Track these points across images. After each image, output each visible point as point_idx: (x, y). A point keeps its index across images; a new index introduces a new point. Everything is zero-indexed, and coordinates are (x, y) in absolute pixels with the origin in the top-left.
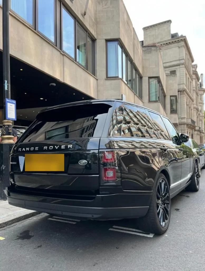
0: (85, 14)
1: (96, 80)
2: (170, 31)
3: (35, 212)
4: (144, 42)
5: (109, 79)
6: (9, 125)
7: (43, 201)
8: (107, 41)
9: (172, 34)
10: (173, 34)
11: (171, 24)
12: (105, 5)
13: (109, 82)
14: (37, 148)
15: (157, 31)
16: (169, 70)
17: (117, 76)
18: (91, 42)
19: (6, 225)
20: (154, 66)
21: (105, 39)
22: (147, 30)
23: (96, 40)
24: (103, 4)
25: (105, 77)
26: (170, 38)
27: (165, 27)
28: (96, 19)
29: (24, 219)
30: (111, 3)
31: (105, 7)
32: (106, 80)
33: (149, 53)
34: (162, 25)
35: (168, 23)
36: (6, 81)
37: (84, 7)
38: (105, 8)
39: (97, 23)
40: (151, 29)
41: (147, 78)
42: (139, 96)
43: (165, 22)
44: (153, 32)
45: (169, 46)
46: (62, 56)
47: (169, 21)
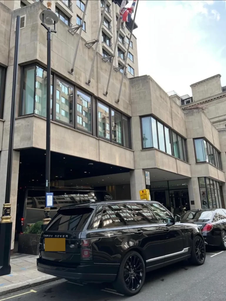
0: (118, 101)
1: (133, 153)
2: (220, 85)
3: (56, 278)
4: (193, 98)
5: (144, 150)
6: (47, 211)
7: (56, 269)
8: (141, 117)
9: (222, 87)
10: (224, 87)
11: (221, 78)
12: (138, 88)
13: (144, 153)
14: (52, 236)
15: (205, 86)
16: (224, 123)
17: (152, 147)
18: (126, 120)
19: (40, 284)
20: (198, 128)
21: (139, 116)
22: (195, 86)
23: (131, 117)
24: (136, 87)
25: (141, 148)
26: (221, 92)
27: (214, 81)
28: (130, 100)
29: (52, 281)
30: (143, 86)
31: (137, 89)
32: (141, 151)
33: (191, 116)
34: (210, 80)
35: (217, 78)
36: (47, 181)
37: (118, 95)
38: (138, 91)
39: (131, 103)
40: (199, 86)
41: (192, 140)
42: (184, 160)
43: (213, 77)
44: (201, 88)
45: (221, 99)
46: (97, 141)
47: (219, 76)
